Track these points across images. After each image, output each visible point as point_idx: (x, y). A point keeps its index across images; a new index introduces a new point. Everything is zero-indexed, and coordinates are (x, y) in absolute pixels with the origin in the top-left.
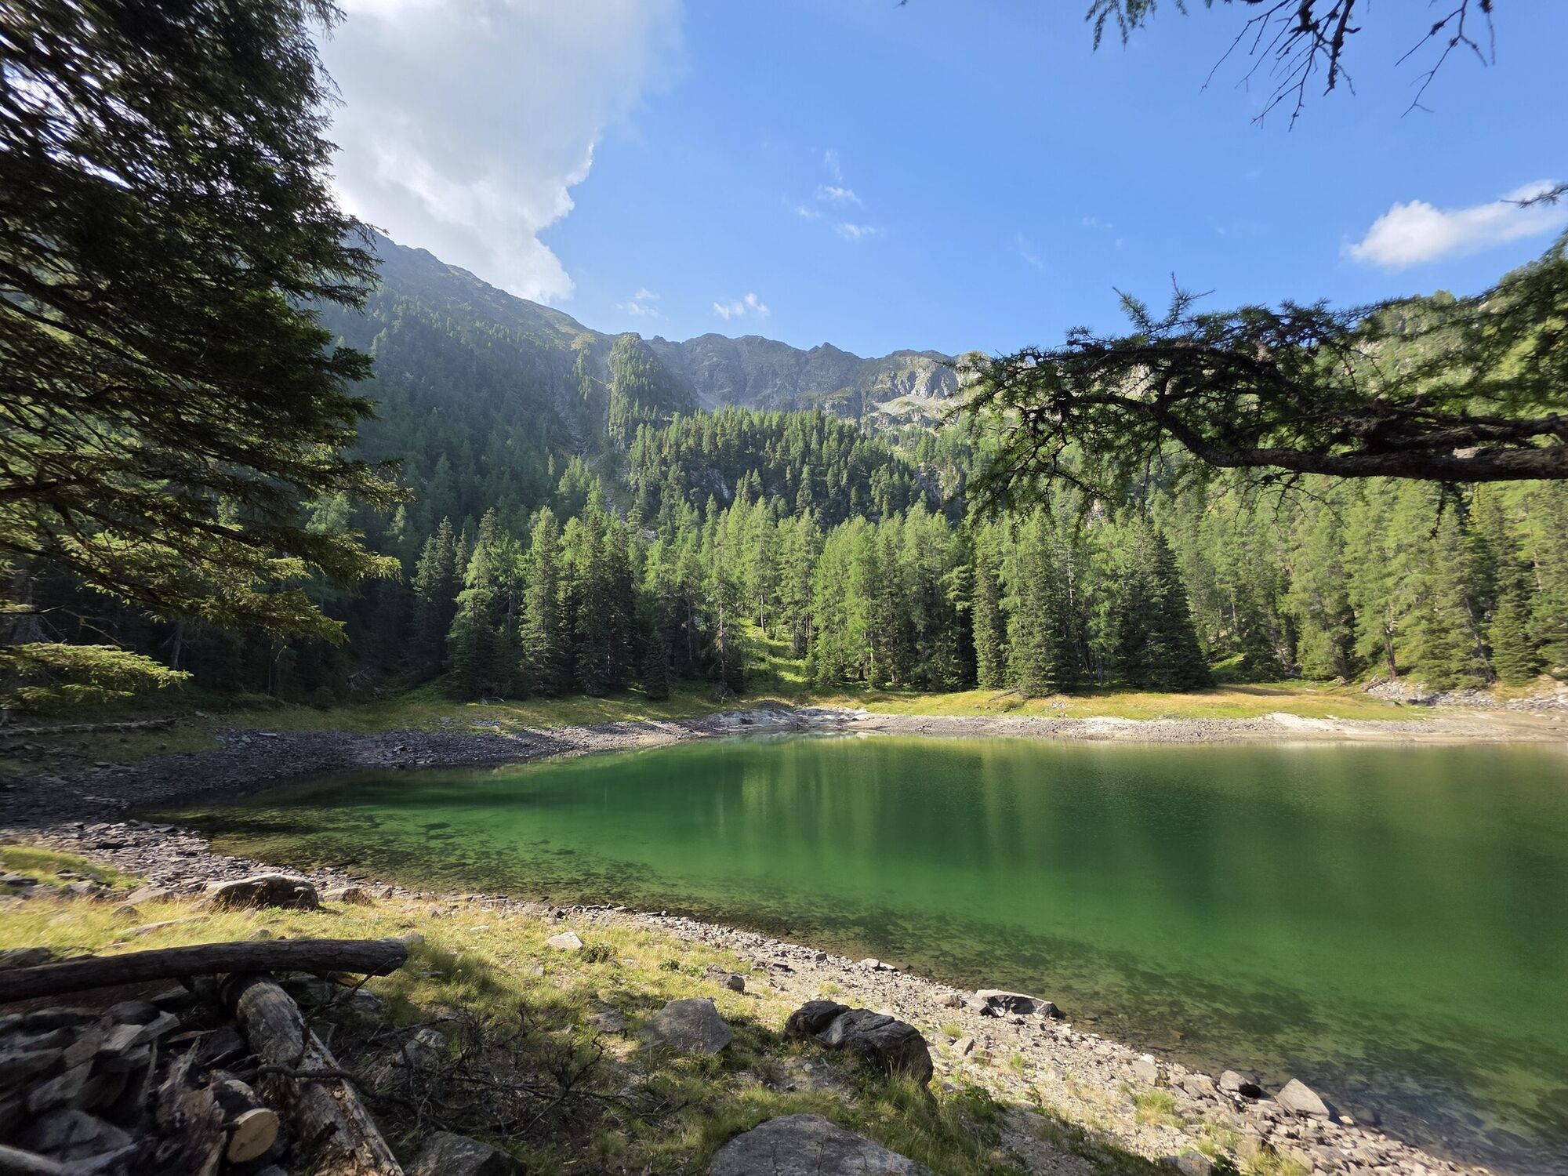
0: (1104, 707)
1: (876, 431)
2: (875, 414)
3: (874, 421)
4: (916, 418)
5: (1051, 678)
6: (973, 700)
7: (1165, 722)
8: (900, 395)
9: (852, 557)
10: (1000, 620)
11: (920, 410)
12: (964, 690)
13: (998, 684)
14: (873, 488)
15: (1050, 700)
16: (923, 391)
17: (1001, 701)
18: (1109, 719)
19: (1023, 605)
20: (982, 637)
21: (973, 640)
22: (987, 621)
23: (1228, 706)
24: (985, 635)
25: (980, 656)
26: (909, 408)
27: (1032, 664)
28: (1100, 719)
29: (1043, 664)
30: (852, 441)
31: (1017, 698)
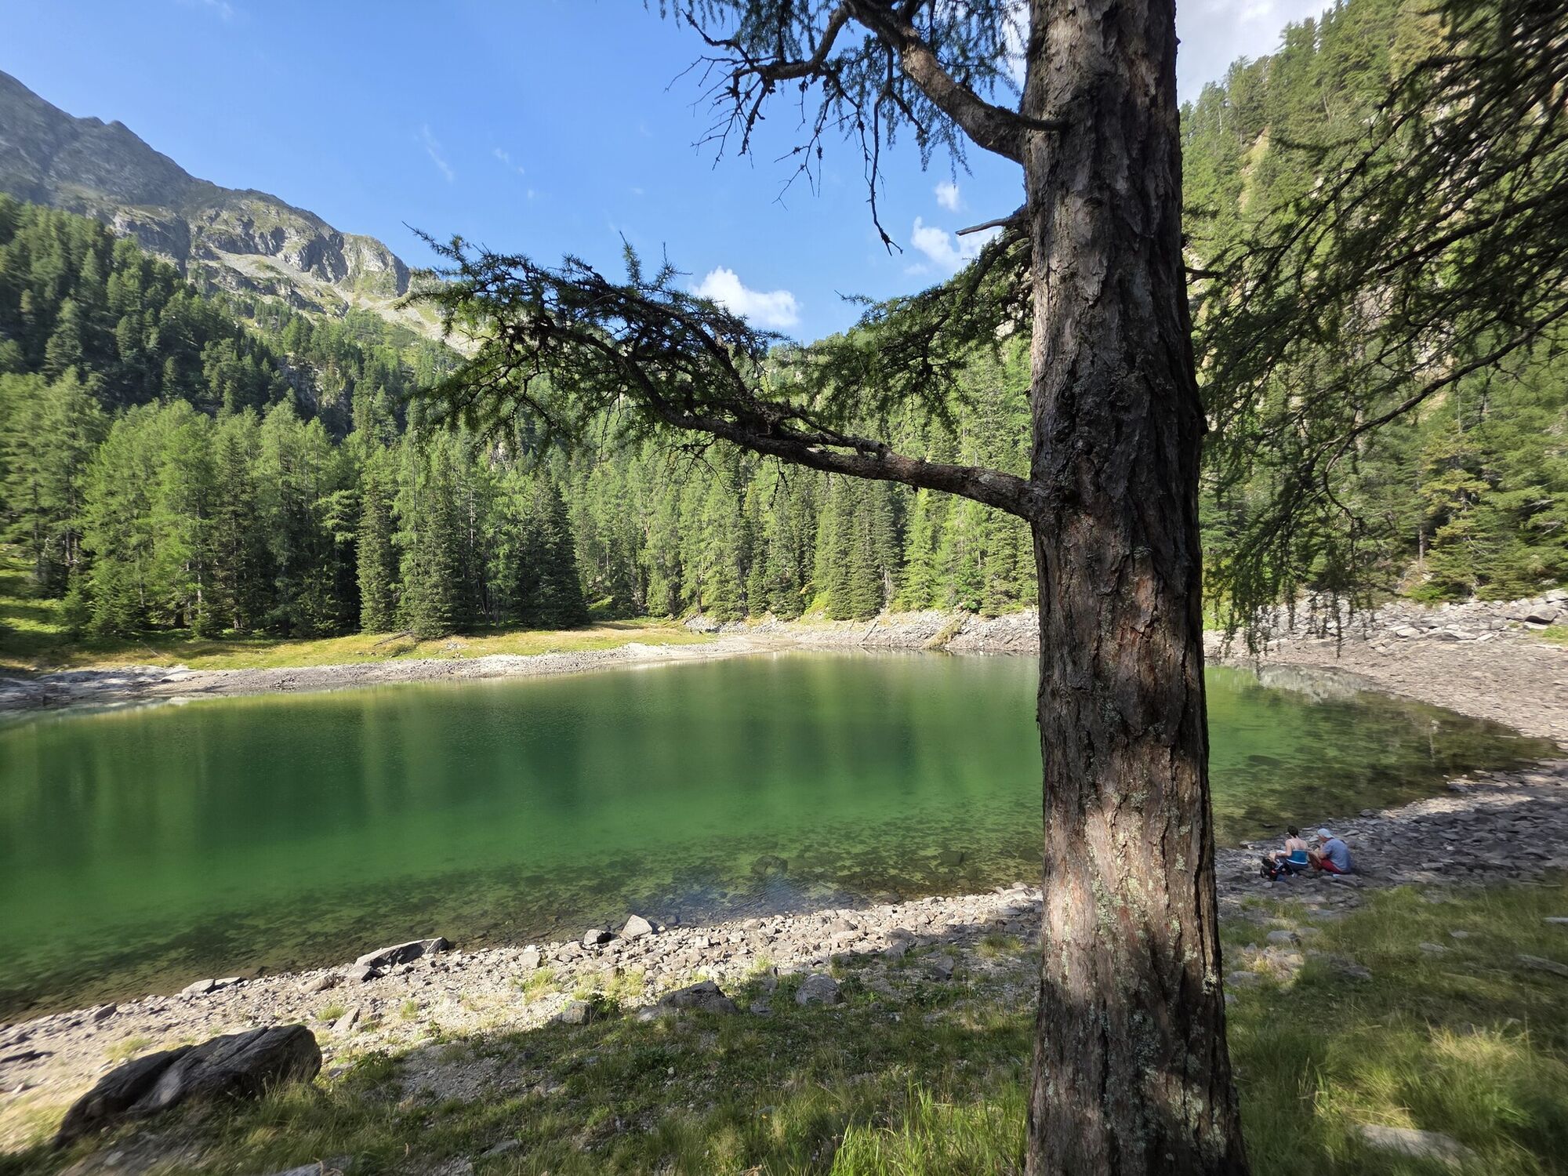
0: (499, 646)
1: (214, 288)
2: (213, 264)
3: (211, 273)
4: (283, 291)
5: (447, 619)
6: (355, 645)
7: (551, 656)
8: (257, 252)
9: (165, 456)
10: (392, 558)
11: (288, 282)
12: (342, 634)
13: (387, 627)
14: (207, 366)
15: (444, 642)
16: (295, 259)
17: (389, 646)
18: (503, 657)
19: (420, 541)
20: (367, 575)
21: (357, 577)
22: (376, 557)
23: (599, 639)
24: (372, 572)
25: (365, 596)
26: (272, 274)
27: (426, 604)
28: (494, 657)
29: (439, 605)
30: (170, 289)
31: (408, 641)
